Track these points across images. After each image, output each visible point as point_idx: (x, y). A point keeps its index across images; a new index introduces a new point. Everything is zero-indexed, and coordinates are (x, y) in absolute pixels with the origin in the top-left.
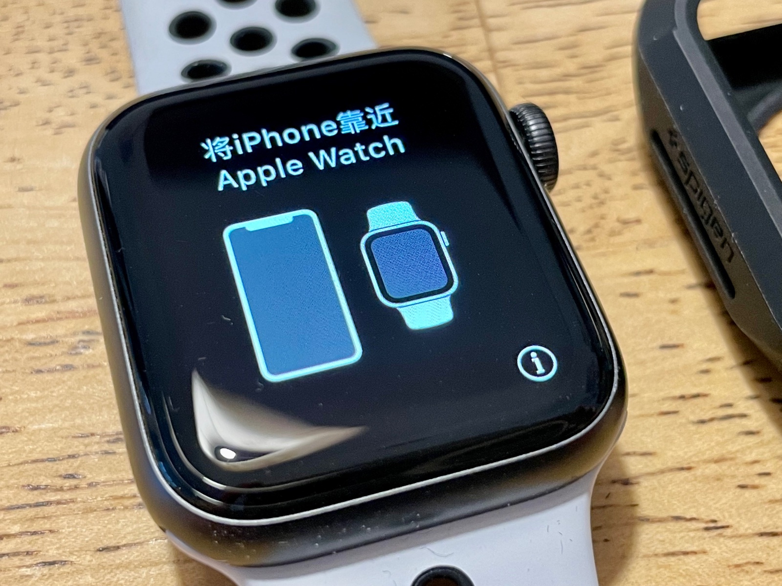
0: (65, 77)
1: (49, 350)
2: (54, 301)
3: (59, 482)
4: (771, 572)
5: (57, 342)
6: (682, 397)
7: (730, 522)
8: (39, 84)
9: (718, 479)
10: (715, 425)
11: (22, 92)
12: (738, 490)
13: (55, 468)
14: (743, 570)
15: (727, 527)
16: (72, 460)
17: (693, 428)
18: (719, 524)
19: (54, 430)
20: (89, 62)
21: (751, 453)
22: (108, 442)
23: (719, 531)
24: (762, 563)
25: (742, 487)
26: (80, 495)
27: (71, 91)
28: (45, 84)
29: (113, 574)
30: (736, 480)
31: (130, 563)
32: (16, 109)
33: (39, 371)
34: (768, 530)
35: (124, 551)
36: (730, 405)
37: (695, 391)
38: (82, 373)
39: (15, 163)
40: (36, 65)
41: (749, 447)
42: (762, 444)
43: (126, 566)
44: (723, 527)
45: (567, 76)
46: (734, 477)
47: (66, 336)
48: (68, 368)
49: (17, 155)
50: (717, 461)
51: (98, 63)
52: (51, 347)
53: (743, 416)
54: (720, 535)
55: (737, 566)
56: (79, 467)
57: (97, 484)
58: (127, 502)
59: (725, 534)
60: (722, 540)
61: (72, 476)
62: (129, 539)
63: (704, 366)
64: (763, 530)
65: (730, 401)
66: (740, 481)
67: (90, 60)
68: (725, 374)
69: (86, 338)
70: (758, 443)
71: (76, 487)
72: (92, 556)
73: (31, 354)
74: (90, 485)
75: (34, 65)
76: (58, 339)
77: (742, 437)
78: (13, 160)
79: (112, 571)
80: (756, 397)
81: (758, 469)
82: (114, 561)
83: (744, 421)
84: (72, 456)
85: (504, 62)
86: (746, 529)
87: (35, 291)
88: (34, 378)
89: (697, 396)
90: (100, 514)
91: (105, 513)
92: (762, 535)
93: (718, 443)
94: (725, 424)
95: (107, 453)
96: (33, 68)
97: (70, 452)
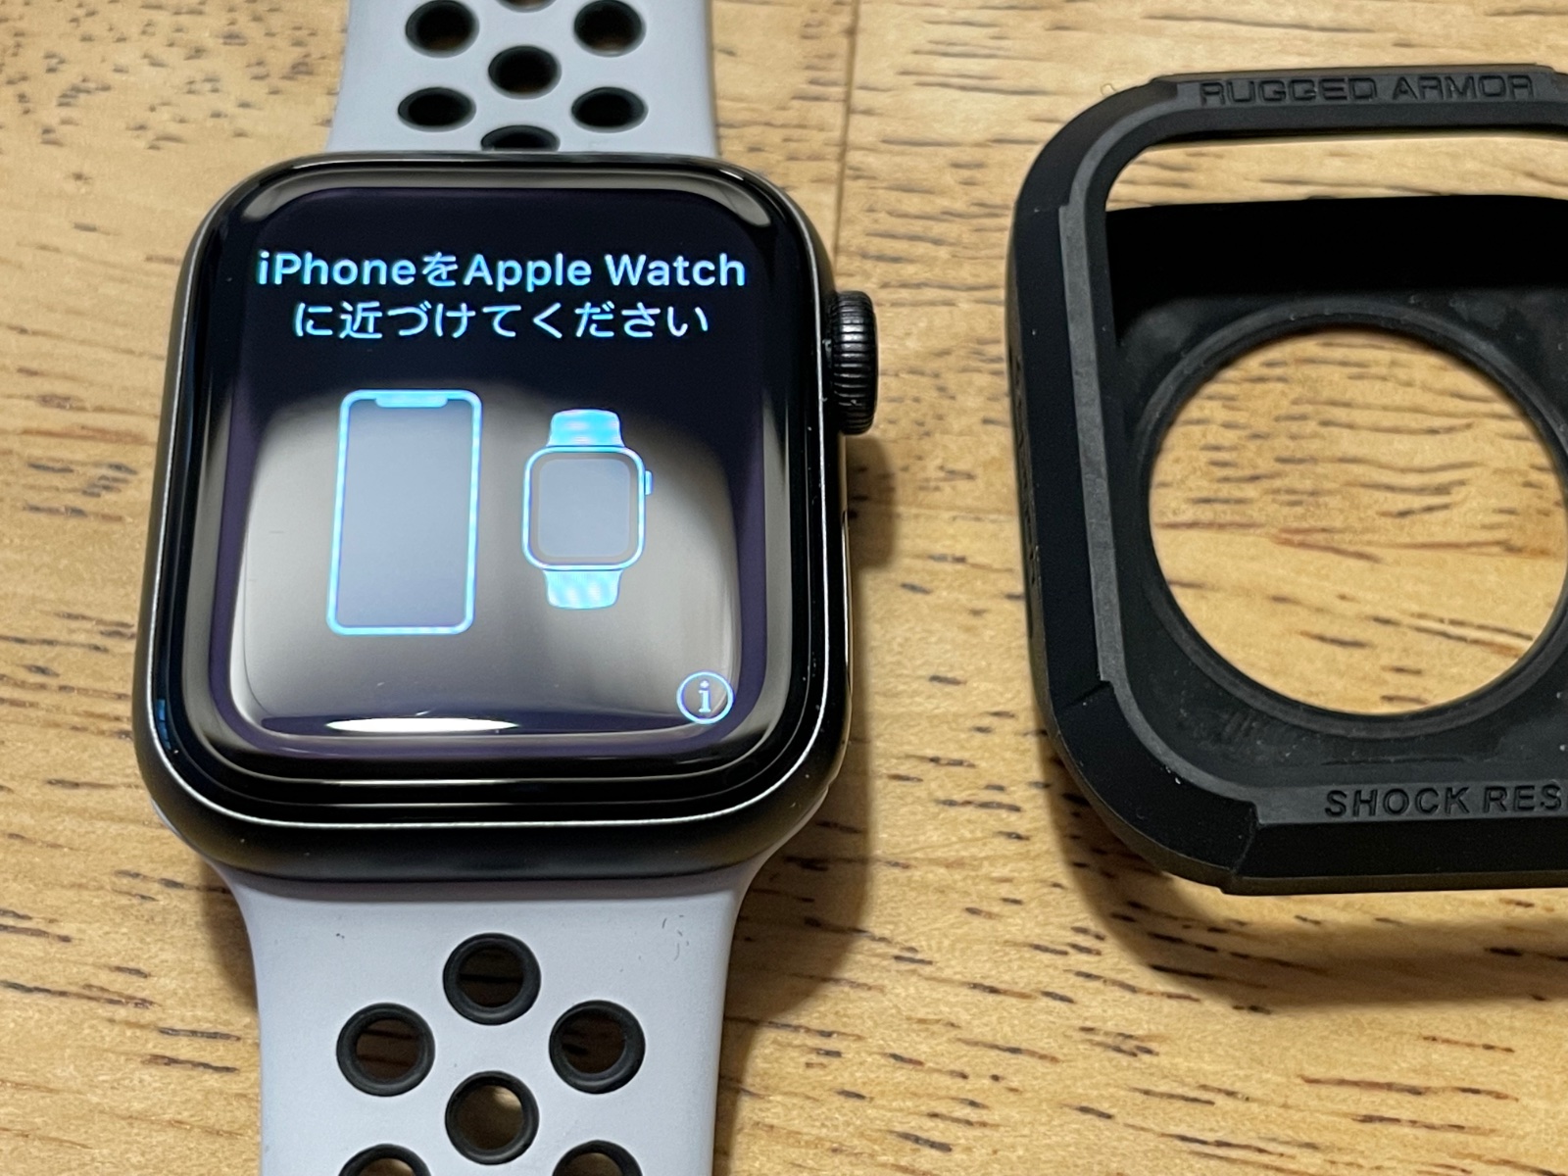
0: (189, 58)
1: (57, 480)
2: (82, 409)
3: (23, 675)
4: (967, 1042)
5: (71, 471)
6: (935, 760)
7: (937, 957)
8: (146, 61)
9: (942, 892)
10: (969, 812)
11: (118, 70)
12: (966, 915)
13: (21, 654)
14: (927, 1030)
15: (930, 963)
16: (46, 647)
17: (934, 809)
18: (919, 956)
19: (34, 600)
20: (228, 41)
21: (1004, 865)
22: (102, 633)
23: (913, 966)
24: (959, 1027)
25: (972, 911)
26: (45, 699)
27: (191, 83)
28: (156, 63)
29: (59, 819)
30: (968, 900)
31: (85, 810)
32: (104, 95)
33: (36, 509)
34: (987, 983)
35: (82, 792)
36: (1001, 788)
37: (956, 756)
38: (92, 524)
39: (79, 183)
40: (150, 30)
41: (1005, 857)
42: (1025, 856)
43: (81, 813)
44: (922, 962)
45: (949, 215)
46: (967, 893)
47: (83, 464)
48: (78, 512)
49: (86, 170)
50: (949, 865)
51: (244, 44)
52: (59, 475)
53: (1015, 809)
54: (914, 972)
55: (921, 1021)
56: (54, 659)
57: (72, 689)
58: (106, 726)
59: (922, 972)
60: (914, 979)
61: (42, 671)
62: (94, 776)
63: (986, 722)
64: (978, 980)
65: (1004, 783)
66: (973, 902)
67: (232, 38)
68: (1011, 740)
69: (111, 473)
70: (1021, 854)
71: (42, 687)
72: (37, 787)
73: (30, 480)
74: (63, 688)
75: (147, 29)
76: (73, 467)
77: (1002, 840)
78: (79, 177)
79: (59, 815)
80: (1046, 786)
81: (1005, 890)
82: (65, 802)
83: (1013, 817)
84: (50, 643)
85: (858, 169)
86: (956, 973)
87: (61, 388)
88: (27, 516)
89: (959, 763)
90: (64, 733)
91: (71, 733)
92: (975, 986)
93: (962, 840)
94: (983, 813)
95: (97, 648)
96: (144, 33)
97: (48, 635)
